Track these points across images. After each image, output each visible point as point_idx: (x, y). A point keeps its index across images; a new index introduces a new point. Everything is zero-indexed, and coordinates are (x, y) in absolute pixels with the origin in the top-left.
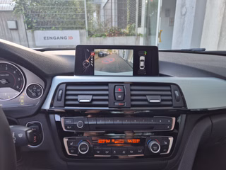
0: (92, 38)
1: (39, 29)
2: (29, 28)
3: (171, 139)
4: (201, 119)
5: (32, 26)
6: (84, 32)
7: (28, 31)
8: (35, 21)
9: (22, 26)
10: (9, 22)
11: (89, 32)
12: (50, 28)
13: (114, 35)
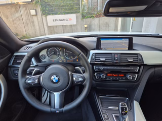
0: (84, 19)
1: (50, 14)
2: (43, 14)
3: (137, 75)
4: (150, 68)
5: (45, 12)
6: (80, 15)
7: (43, 16)
8: (47, 9)
9: (40, 13)
10: (31, 11)
11: (82, 14)
12: (56, 14)
13: (100, 17)
